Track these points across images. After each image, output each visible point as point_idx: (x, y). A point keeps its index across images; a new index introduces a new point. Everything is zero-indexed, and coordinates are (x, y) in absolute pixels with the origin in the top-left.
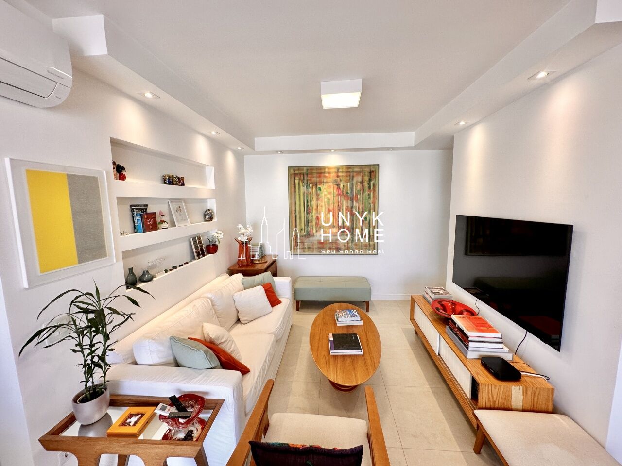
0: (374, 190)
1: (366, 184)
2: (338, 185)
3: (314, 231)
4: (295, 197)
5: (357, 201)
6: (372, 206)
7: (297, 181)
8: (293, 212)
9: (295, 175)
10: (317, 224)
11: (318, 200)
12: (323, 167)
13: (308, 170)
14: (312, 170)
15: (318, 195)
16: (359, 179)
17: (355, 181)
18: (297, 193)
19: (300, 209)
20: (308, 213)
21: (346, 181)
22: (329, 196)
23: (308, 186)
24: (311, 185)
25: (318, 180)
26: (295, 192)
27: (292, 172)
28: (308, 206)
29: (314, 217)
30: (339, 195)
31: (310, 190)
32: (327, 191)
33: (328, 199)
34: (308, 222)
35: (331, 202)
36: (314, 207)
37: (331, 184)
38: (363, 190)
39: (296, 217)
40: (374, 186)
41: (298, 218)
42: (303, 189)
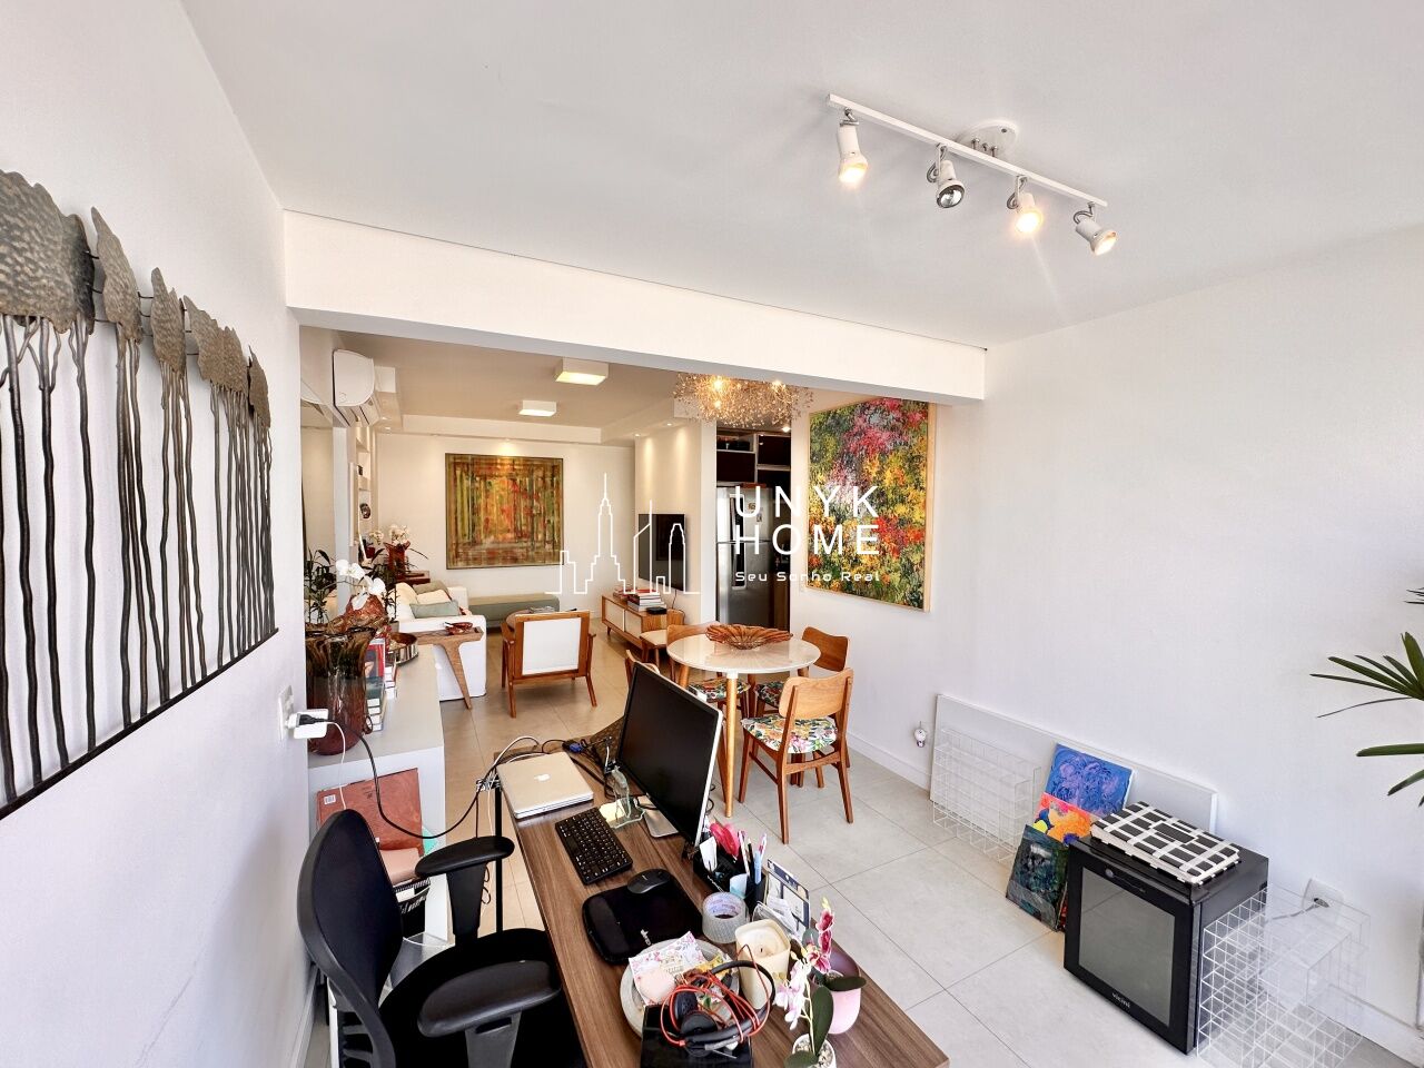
0: (558, 488)
1: (548, 480)
2: (514, 480)
3: (483, 537)
4: (456, 493)
5: (538, 500)
6: (556, 506)
7: (458, 472)
8: (453, 512)
9: (455, 464)
10: (486, 528)
11: (487, 497)
12: (495, 457)
13: (473, 459)
14: (480, 459)
15: (487, 491)
16: (540, 474)
17: (535, 475)
18: (459, 488)
19: (462, 507)
20: (473, 514)
21: (524, 476)
22: (502, 493)
23: (473, 480)
24: (478, 479)
25: (488, 472)
26: (456, 486)
27: (452, 460)
28: (473, 505)
29: (483, 519)
30: (515, 492)
31: (477, 485)
32: (500, 486)
33: (501, 496)
34: (474, 525)
35: (505, 500)
36: (483, 506)
37: (504, 478)
38: (545, 488)
39: (456, 518)
40: (558, 483)
41: (459, 519)
42: (467, 483)
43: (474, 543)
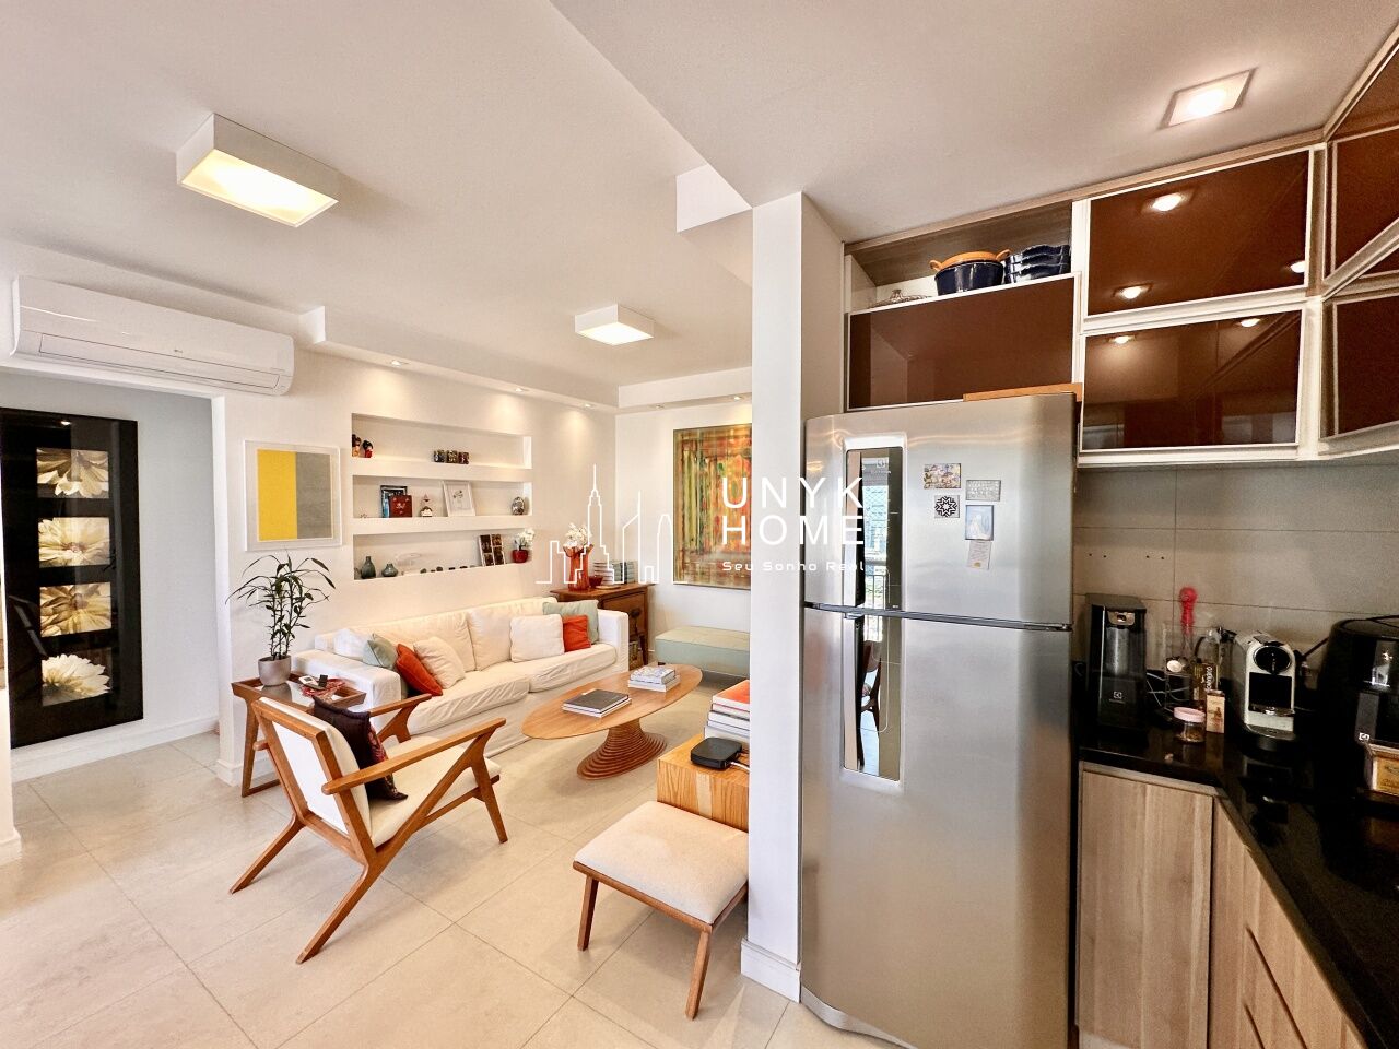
3: (712, 544)
4: (683, 482)
7: (686, 454)
8: (680, 508)
9: (684, 442)
11: (717, 485)
12: (727, 428)
13: (702, 434)
14: (710, 433)
15: (717, 477)
18: (686, 475)
19: (690, 502)
20: (702, 510)
23: (702, 462)
24: (707, 461)
25: (718, 450)
26: (683, 473)
27: (680, 438)
28: (702, 497)
31: (706, 469)
32: (733, 471)
34: (702, 527)
36: (712, 499)
37: (739, 457)
39: (684, 516)
41: (686, 518)
42: (695, 467)
43: (703, 551)
